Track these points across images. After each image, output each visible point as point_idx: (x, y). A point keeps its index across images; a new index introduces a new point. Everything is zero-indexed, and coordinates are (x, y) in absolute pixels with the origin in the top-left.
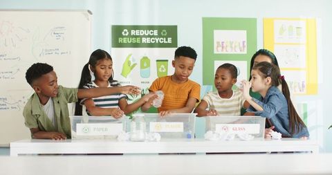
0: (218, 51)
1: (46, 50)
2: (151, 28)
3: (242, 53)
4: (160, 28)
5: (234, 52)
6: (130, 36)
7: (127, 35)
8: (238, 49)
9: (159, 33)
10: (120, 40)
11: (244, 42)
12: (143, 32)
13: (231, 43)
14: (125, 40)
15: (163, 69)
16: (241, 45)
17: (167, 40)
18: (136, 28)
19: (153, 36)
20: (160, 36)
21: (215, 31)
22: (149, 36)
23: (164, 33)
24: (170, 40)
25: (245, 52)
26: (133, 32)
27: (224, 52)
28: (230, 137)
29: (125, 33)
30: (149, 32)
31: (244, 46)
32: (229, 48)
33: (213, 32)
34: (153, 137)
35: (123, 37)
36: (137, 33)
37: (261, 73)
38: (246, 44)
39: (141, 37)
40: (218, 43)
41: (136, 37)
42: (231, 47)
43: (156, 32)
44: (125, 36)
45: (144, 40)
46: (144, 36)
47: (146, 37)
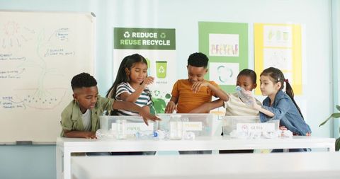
0: (212, 53)
1: (51, 51)
2: (151, 30)
3: (235, 55)
4: (159, 31)
5: (227, 55)
6: (131, 38)
7: (128, 37)
8: (231, 52)
9: (158, 36)
10: (122, 42)
11: (236, 45)
12: (143, 35)
13: (225, 46)
14: (126, 42)
15: (162, 70)
16: (234, 48)
17: (165, 43)
18: (137, 30)
19: (153, 39)
20: (159, 38)
21: (210, 35)
22: (149, 39)
23: (163, 36)
24: (168, 43)
25: (237, 55)
26: (134, 35)
27: (219, 55)
28: (257, 136)
29: (127, 35)
30: (149, 35)
31: (236, 50)
32: (222, 51)
33: (208, 36)
34: (190, 136)
35: (125, 39)
36: (138, 35)
37: (272, 79)
38: (238, 47)
39: (141, 39)
40: (213, 46)
41: (137, 39)
42: (225, 50)
43: (155, 35)
44: (126, 38)
45: (144, 42)
46: (145, 38)
47: (146, 39)
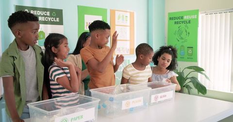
2: (45, 10)
4: (51, 11)
9: (51, 14)
12: (39, 13)
17: (56, 20)
18: (34, 9)
19: (47, 16)
20: (51, 16)
22: (44, 16)
23: (54, 14)
24: (58, 20)
26: (32, 12)
30: (43, 13)
33: (84, 16)
36: (35, 12)
40: (87, 23)
43: (48, 14)
45: (40, 18)
46: (40, 15)
47: (42, 16)
